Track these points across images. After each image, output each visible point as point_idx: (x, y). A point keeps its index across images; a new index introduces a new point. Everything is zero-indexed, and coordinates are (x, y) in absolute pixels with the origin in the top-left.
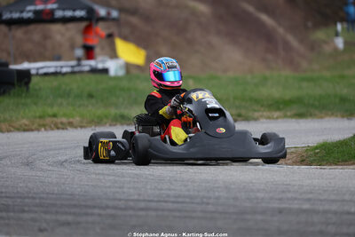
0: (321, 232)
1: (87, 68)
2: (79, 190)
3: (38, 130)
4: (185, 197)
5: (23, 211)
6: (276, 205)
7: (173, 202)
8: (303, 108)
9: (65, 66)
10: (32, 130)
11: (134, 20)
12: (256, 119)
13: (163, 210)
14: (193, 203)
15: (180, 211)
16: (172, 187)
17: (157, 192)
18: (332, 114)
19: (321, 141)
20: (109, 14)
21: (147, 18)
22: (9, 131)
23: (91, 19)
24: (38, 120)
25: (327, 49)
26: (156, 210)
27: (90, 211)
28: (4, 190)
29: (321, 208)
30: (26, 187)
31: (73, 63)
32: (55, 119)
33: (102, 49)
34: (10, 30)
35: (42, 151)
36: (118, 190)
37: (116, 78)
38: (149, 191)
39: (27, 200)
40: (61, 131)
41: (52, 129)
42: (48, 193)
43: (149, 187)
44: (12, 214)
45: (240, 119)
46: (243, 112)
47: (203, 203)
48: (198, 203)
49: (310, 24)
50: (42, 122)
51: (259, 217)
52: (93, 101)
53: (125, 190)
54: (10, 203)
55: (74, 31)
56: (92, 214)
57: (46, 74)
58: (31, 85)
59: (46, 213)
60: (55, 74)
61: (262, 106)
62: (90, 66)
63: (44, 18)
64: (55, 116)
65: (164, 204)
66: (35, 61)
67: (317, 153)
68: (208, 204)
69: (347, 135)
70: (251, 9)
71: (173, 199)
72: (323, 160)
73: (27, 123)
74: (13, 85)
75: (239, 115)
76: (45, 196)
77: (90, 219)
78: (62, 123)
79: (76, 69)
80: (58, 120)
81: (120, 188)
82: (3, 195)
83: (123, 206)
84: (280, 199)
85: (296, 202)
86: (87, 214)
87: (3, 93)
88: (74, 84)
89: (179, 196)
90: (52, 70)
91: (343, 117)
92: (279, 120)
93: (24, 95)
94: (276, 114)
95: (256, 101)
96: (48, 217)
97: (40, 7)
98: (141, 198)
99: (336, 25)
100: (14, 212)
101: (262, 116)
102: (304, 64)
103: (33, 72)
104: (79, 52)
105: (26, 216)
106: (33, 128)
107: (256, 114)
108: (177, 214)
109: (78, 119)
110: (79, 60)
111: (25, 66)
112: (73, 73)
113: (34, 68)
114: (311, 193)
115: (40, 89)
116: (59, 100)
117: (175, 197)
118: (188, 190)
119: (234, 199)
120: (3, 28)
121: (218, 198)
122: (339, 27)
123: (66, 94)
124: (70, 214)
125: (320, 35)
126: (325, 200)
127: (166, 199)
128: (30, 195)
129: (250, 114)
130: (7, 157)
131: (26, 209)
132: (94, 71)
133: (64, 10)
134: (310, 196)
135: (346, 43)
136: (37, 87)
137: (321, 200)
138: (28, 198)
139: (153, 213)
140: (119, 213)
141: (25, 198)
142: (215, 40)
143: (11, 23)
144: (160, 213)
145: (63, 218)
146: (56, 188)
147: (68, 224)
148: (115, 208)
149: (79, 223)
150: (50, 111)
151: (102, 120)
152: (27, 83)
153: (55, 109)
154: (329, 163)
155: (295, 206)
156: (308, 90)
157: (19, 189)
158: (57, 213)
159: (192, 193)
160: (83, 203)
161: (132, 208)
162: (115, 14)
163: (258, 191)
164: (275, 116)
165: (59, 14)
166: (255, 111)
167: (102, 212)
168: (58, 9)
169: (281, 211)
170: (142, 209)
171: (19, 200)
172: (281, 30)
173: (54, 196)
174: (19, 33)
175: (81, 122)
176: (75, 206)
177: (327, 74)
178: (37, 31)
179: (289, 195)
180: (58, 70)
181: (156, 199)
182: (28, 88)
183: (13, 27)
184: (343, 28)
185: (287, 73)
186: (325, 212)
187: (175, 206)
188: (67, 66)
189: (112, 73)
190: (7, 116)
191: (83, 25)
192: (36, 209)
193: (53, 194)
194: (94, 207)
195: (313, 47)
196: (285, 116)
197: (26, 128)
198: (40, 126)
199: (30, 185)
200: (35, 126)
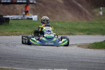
0: (93, 69)
1: (26, 18)
2: (22, 54)
3: (11, 36)
4: (53, 57)
5: (6, 59)
6: (80, 60)
7: (50, 58)
8: (89, 32)
9: (20, 17)
10: (9, 36)
11: (41, 4)
12: (75, 35)
13: (47, 60)
14: (55, 59)
15: (52, 61)
16: (50, 54)
17: (45, 55)
18: (98, 34)
19: (95, 42)
20: (33, 2)
21: (44, 4)
22: (2, 36)
23: (28, 3)
24: (11, 33)
25: (97, 15)
26: (45, 60)
29: (94, 62)
30: (7, 52)
31: (22, 16)
32: (16, 33)
33: (31, 12)
34: (4, 6)
35: (12, 42)
37: (35, 21)
38: (43, 55)
40: (18, 36)
41: (15, 36)
42: (13, 54)
43: (43, 53)
44: (2, 60)
45: (71, 34)
46: (72, 32)
48: (57, 59)
49: (92, 7)
50: (12, 33)
51: (75, 64)
52: (28, 27)
53: (36, 54)
54: (2, 57)
55: (22, 7)
56: (26, 61)
57: (14, 19)
58: (9, 22)
60: (17, 19)
61: (77, 31)
62: (27, 17)
64: (16, 32)
66: (11, 15)
67: (93, 45)
68: (60, 59)
69: (102, 40)
71: (50, 57)
72: (95, 48)
73: (8, 33)
74: (4, 22)
75: (71, 33)
77: (25, 62)
78: (18, 34)
79: (23, 18)
81: (34, 53)
83: (35, 59)
84: (82, 59)
85: (86, 59)
86: (24, 61)
87: (1, 24)
88: (22, 22)
90: (16, 18)
91: (101, 35)
92: (82, 35)
93: (7, 25)
94: (82, 33)
95: (76, 29)
96: (13, 61)
98: (41, 57)
99: (100, 8)
101: (77, 34)
102: (91, 19)
103: (10, 18)
104: (24, 13)
105: (6, 61)
107: (76, 33)
109: (23, 33)
110: (24, 15)
111: (8, 16)
112: (22, 19)
113: (10, 17)
115: (12, 23)
116: (18, 27)
117: (51, 57)
118: (55, 55)
119: (68, 58)
120: (2, 5)
121: (63, 57)
122: (101, 8)
123: (20, 25)
124: (19, 61)
125: (95, 10)
126: (95, 59)
127: (48, 57)
129: (74, 33)
130: (1, 43)
131: (7, 58)
132: (28, 19)
133: (20, 0)
134: (91, 58)
135: (103, 13)
136: (11, 23)
137: (93, 59)
138: (7, 55)
139: (44, 61)
140: (34, 61)
141: (6, 55)
143: (4, 3)
146: (15, 53)
147: (19, 63)
148: (33, 59)
149: (22, 63)
150: (15, 30)
151: (30, 33)
152: (8, 22)
154: (97, 48)
155: (86, 61)
156: (92, 27)
157: (5, 53)
158: (16, 60)
159: (56, 56)
160: (23, 58)
161: (38, 60)
162: (35, 2)
163: (75, 56)
164: (81, 34)
166: (75, 32)
167: (29, 60)
169: (82, 62)
170: (41, 60)
171: (4, 56)
172: (84, 9)
174: (6, 7)
175: (24, 34)
176: (21, 58)
177: (97, 22)
178: (12, 6)
179: (85, 57)
180: (18, 18)
181: (45, 57)
182: (8, 23)
183: (5, 5)
184: (102, 9)
185: (85, 21)
186: (95, 63)
187: (51, 59)
189: (33, 19)
190: (2, 31)
191: (25, 5)
192: (9, 59)
193: (15, 54)
194: (27, 59)
195: (93, 14)
196: (84, 34)
197: (7, 35)
198: (12, 34)
199: (8, 52)
200: (10, 34)
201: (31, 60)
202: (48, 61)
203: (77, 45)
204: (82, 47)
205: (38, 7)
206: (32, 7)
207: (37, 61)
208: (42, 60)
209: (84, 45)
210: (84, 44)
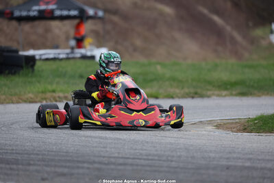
1: (79, 55)
2: (73, 148)
3: (41, 102)
4: (154, 155)
5: (29, 165)
6: (224, 163)
7: (144, 159)
8: (245, 88)
9: (62, 53)
10: (36, 102)
11: (115, 19)
12: (209, 97)
13: (137, 165)
14: (160, 160)
15: (150, 166)
16: (145, 148)
17: (132, 151)
18: (268, 94)
19: (259, 114)
20: (96, 13)
21: (125, 17)
22: (18, 102)
23: (82, 17)
24: (40, 95)
25: (264, 43)
26: (132, 165)
27: (80, 165)
28: (14, 148)
29: (259, 166)
30: (32, 146)
31: (68, 51)
32: (54, 94)
34: (20, 25)
36: (103, 149)
38: (127, 151)
39: (32, 156)
40: (58, 103)
41: (51, 101)
42: (48, 151)
43: (126, 147)
44: (20, 166)
46: (199, 91)
47: (168, 160)
48: (164, 161)
49: (251, 24)
50: (44, 96)
51: (211, 172)
52: (83, 81)
53: (108, 149)
54: (19, 158)
55: (68, 26)
56: (83, 168)
57: (47, 59)
58: (36, 67)
59: (46, 166)
60: (54, 59)
61: (214, 86)
62: (81, 53)
63: (45, 16)
64: (54, 91)
65: (138, 161)
66: (39, 48)
67: (256, 123)
68: (172, 161)
70: (205, 11)
71: (145, 157)
72: (261, 129)
73: (32, 96)
74: (22, 67)
75: (196, 93)
76: (46, 153)
77: (81, 171)
78: (59, 97)
79: (71, 56)
80: (56, 95)
81: (104, 147)
82: (14, 152)
83: (106, 162)
84: (228, 158)
85: (240, 161)
86: (78, 167)
87: (14, 74)
88: (69, 67)
89: (150, 155)
90: (51, 56)
92: (227, 98)
93: (30, 75)
94: (224, 93)
95: (210, 83)
96: (48, 169)
97: (43, 7)
98: (120, 156)
99: (271, 25)
100: (22, 165)
101: (213, 94)
102: (246, 55)
103: (37, 57)
104: (73, 43)
105: (31, 168)
106: (37, 100)
107: (209, 93)
108: (148, 168)
110: (72, 48)
111: (31, 52)
112: (68, 59)
113: (38, 55)
114: (252, 154)
115: (43, 71)
116: (57, 79)
117: (146, 155)
118: (156, 151)
119: (191, 157)
120: (14, 23)
121: (180, 157)
123: (63, 75)
124: (65, 167)
125: (259, 32)
126: (263, 160)
127: (140, 157)
128: (35, 152)
129: (204, 92)
130: (17, 122)
131: (32, 162)
132: (84, 57)
133: (61, 10)
134: (251, 156)
136: (40, 69)
137: (259, 160)
138: (33, 154)
139: (129, 168)
140: (103, 166)
142: (178, 35)
143: (21, 19)
144: (135, 167)
145: (60, 170)
146: (54, 147)
147: (63, 175)
148: (100, 163)
149: (72, 174)
150: (50, 88)
152: (33, 66)
153: (54, 87)
154: (265, 131)
155: (239, 163)
156: (250, 75)
157: (26, 147)
158: (55, 166)
160: (75, 159)
161: (114, 164)
162: (100, 14)
163: (211, 152)
164: (223, 95)
165: (58, 13)
166: (208, 90)
167: (91, 166)
168: (57, 9)
169: (228, 168)
170: (121, 164)
171: (26, 156)
173: (53, 153)
174: (27, 27)
176: (69, 161)
178: (40, 26)
179: (235, 155)
180: (56, 56)
181: (132, 157)
182: (33, 70)
183: (22, 23)
185: (233, 61)
186: (262, 169)
188: (63, 54)
190: (17, 91)
191: (76, 22)
192: (39, 163)
193: (52, 151)
194: (84, 162)
195: (253, 41)
196: (231, 95)
197: (31, 100)
198: (42, 99)
199: (35, 144)
200: (39, 99)
201: (96, 166)
202: (139, 168)
203: (215, 124)
204: (227, 129)
205: (109, 27)
206: (94, 27)
207: (112, 167)
208: (125, 164)
209: (232, 123)
210: (231, 121)
